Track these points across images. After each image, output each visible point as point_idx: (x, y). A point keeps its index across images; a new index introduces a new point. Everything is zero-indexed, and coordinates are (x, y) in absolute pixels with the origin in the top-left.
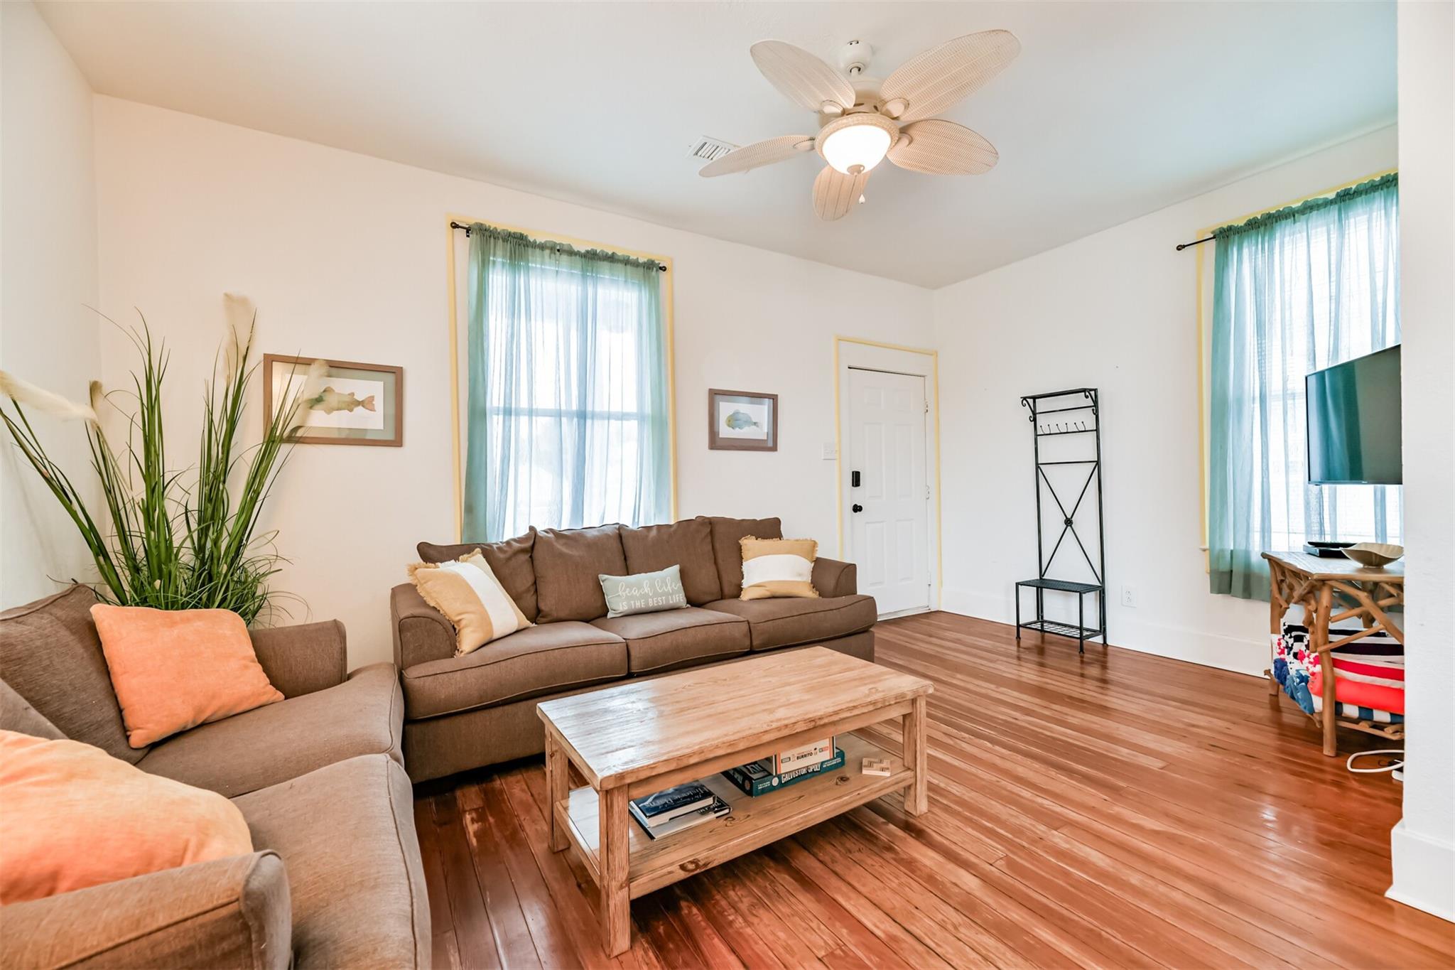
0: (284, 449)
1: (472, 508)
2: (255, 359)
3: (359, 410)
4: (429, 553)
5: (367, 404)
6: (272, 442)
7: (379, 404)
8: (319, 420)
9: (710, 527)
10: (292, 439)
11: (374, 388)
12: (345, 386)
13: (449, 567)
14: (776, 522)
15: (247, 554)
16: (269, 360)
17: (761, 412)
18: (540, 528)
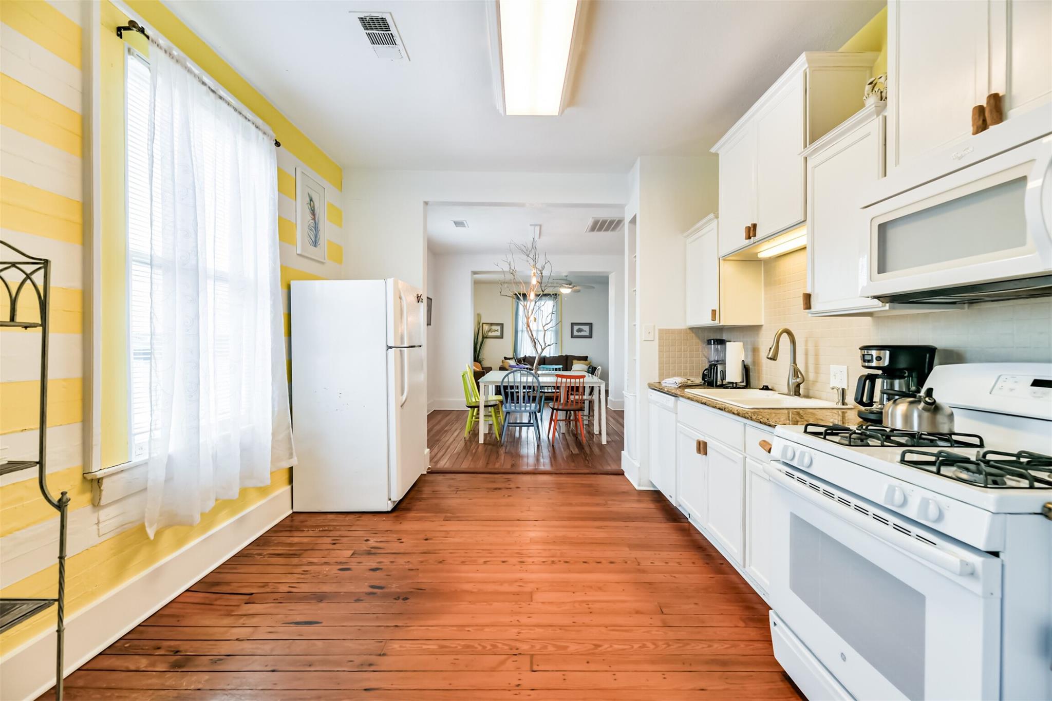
0: (485, 339)
1: (515, 351)
2: (481, 324)
3: (496, 332)
4: (506, 358)
5: (497, 331)
6: (484, 338)
7: (499, 330)
8: (490, 334)
9: (567, 357)
10: (486, 338)
11: (498, 328)
12: (494, 327)
13: (508, 361)
14: (587, 357)
15: (480, 357)
16: (483, 324)
17: (586, 328)
18: (527, 356)
